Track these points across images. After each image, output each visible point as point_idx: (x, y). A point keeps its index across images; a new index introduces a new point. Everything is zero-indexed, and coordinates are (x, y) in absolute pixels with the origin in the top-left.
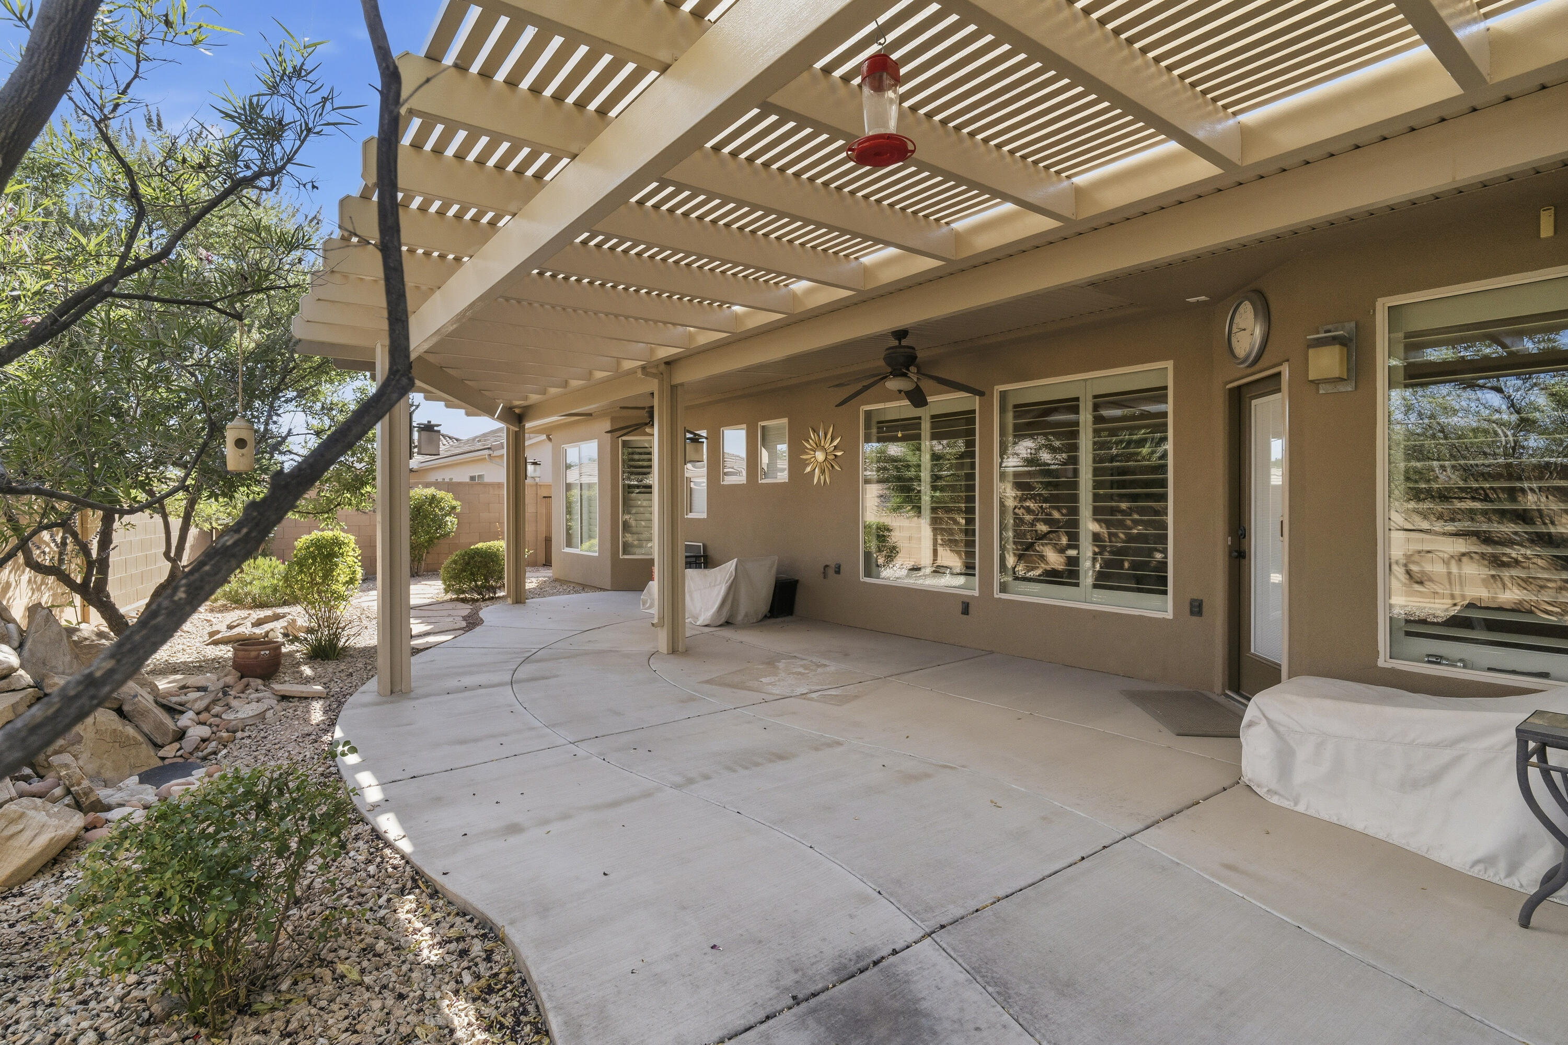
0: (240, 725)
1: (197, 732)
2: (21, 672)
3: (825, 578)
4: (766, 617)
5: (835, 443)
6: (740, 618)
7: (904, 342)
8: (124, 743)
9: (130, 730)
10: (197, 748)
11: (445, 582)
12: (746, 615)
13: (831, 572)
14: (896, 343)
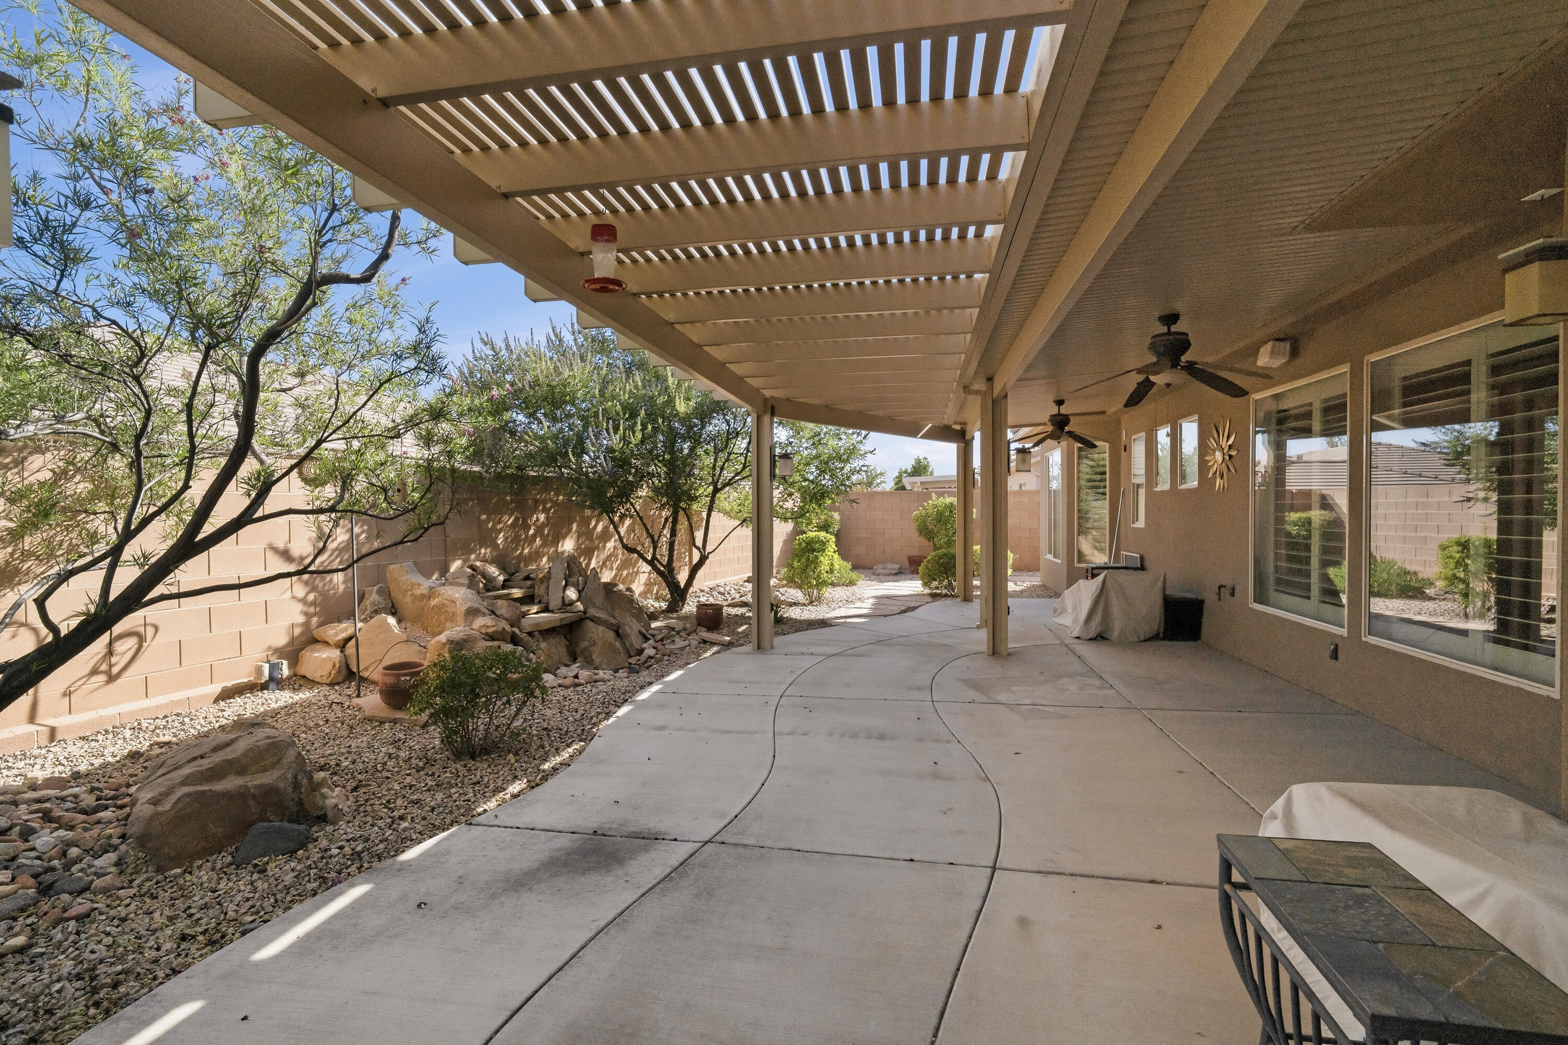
0: (668, 652)
1: (650, 652)
2: (579, 604)
3: (1220, 599)
4: (1155, 638)
5: (1230, 442)
6: (1115, 634)
7: (1174, 328)
8: (615, 651)
9: (618, 644)
10: (646, 662)
11: (922, 579)
12: (1122, 632)
13: (1225, 593)
14: (1164, 329)
